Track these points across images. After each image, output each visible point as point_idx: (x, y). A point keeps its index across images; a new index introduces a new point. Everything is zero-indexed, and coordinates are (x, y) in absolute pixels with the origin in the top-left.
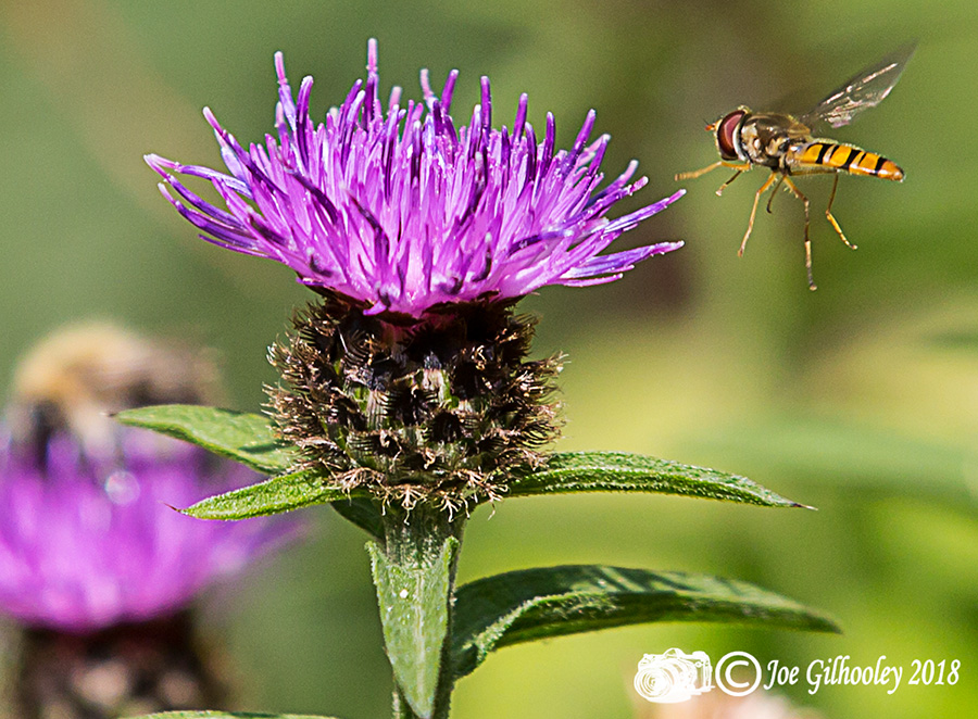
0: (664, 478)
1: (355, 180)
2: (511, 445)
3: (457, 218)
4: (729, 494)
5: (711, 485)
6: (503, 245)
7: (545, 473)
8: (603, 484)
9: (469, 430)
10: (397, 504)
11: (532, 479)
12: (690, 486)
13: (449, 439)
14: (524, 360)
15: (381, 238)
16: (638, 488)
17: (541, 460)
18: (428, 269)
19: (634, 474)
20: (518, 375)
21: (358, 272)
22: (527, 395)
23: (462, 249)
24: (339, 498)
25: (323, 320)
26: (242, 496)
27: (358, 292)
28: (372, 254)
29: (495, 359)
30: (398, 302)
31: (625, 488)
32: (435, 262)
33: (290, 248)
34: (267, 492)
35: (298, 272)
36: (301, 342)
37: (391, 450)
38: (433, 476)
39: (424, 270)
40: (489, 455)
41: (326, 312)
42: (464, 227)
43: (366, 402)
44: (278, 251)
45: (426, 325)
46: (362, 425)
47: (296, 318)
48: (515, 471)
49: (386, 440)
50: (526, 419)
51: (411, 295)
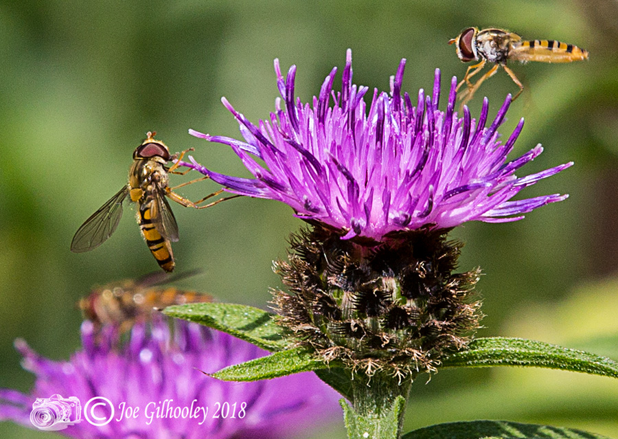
0: (550, 357)
1: (334, 144)
2: (443, 331)
3: (407, 172)
4: (596, 369)
5: (584, 362)
6: (440, 192)
7: (467, 352)
8: (507, 360)
9: (414, 321)
10: (361, 372)
11: (457, 356)
12: (569, 363)
13: (399, 327)
14: (453, 273)
15: (352, 185)
16: (532, 364)
17: (464, 343)
18: (387, 208)
19: (530, 354)
20: (449, 283)
21: (337, 209)
22: (454, 296)
23: (412, 194)
24: (321, 368)
25: (311, 242)
26: (253, 364)
27: (337, 223)
28: (346, 195)
29: (433, 271)
30: (365, 230)
31: (523, 364)
32: (391, 202)
33: (289, 193)
34: (270, 362)
35: (294, 209)
36: (296, 257)
37: (358, 334)
38: (387, 353)
39: (384, 208)
40: (428, 339)
41: (314, 237)
42: (413, 178)
43: (341, 300)
44: (280, 194)
45: (384, 246)
46: (338, 316)
47: (292, 241)
48: (445, 350)
49: (355, 326)
50: (453, 313)
51: (374, 224)
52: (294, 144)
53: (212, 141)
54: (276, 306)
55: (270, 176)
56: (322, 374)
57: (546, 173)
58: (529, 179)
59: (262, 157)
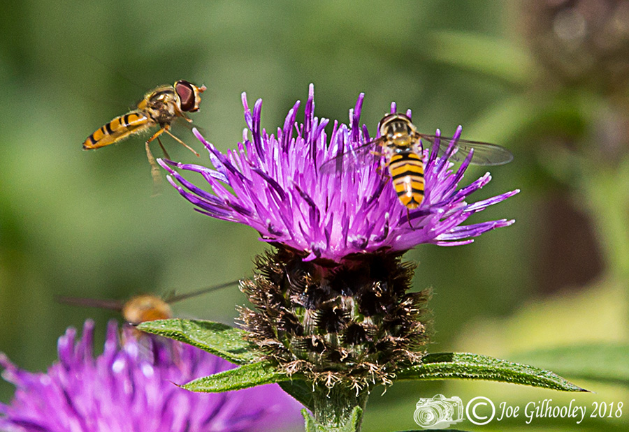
0: (498, 371)
1: (297, 173)
2: (398, 347)
3: (365, 199)
4: (540, 382)
5: (528, 376)
6: (395, 217)
7: (420, 366)
8: (458, 374)
9: (370, 337)
10: (322, 384)
11: (411, 370)
12: (514, 377)
13: (357, 342)
14: (407, 292)
15: (314, 211)
16: (481, 377)
17: (417, 357)
18: (345, 232)
19: (478, 368)
20: (403, 302)
21: (299, 232)
22: (408, 314)
23: (369, 219)
24: (284, 380)
25: (276, 263)
26: (221, 377)
27: (299, 246)
28: (308, 220)
29: (388, 290)
30: (325, 252)
31: (472, 377)
32: (350, 227)
33: (254, 217)
34: (237, 375)
35: (260, 233)
36: (261, 277)
37: (319, 349)
38: (346, 366)
39: (343, 232)
40: (383, 353)
41: (279, 258)
42: (371, 205)
43: (303, 317)
44: (246, 219)
45: (344, 267)
46: (300, 332)
47: (258, 262)
48: (400, 364)
49: (316, 342)
50: (407, 330)
51: (334, 247)
52: (260, 173)
53: (183, 169)
54: (243, 322)
55: (237, 202)
56: (285, 385)
57: (494, 200)
58: (478, 205)
59: (230, 185)
